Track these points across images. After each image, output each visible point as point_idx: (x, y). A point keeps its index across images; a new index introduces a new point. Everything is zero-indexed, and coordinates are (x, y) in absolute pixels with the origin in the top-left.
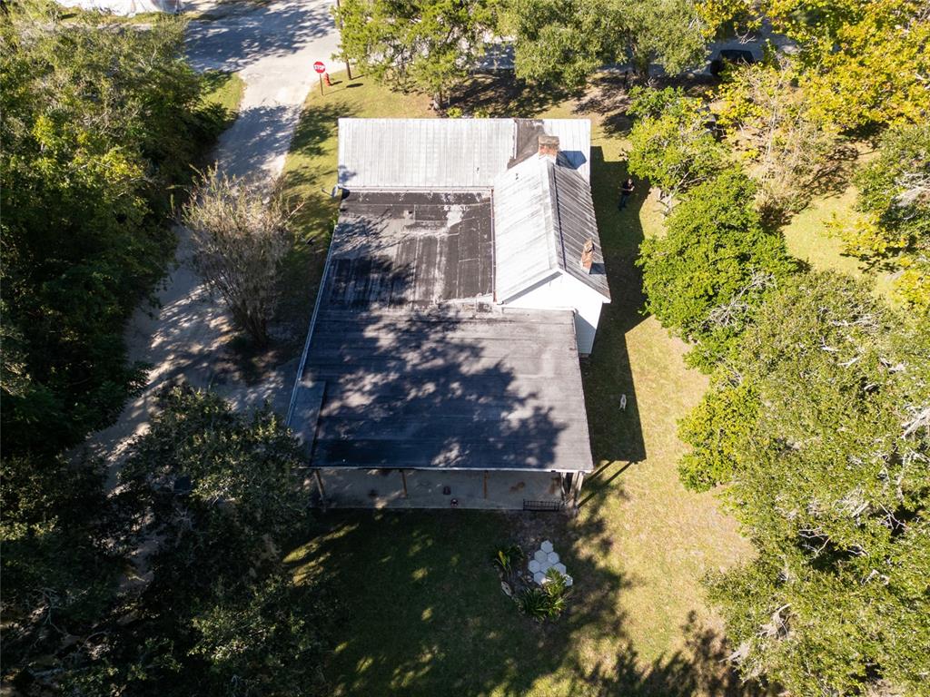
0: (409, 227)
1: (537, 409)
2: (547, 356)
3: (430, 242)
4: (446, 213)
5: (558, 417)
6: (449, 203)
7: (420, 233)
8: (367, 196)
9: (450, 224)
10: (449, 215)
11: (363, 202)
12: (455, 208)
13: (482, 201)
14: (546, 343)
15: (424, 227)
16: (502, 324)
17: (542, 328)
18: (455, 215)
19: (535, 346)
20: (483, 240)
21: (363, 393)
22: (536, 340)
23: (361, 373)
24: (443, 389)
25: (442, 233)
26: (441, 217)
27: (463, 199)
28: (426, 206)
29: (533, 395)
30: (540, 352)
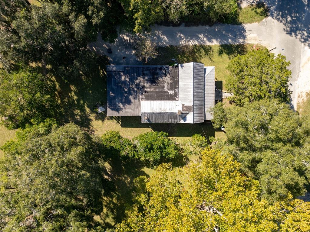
0: (168, 82)
1: (122, 109)
2: (130, 110)
3: (163, 87)
4: (172, 90)
5: (121, 112)
6: (175, 91)
7: (166, 85)
8: (177, 71)
9: (169, 91)
10: (171, 91)
11: (175, 71)
12: (173, 92)
13: (175, 98)
14: (134, 111)
15: (168, 86)
16: (138, 102)
17: (138, 110)
18: (171, 92)
19: (133, 108)
20: (162, 99)
21: (125, 79)
24: (126, 92)
25: (166, 90)
27: (176, 94)
28: (174, 85)
29: (125, 108)
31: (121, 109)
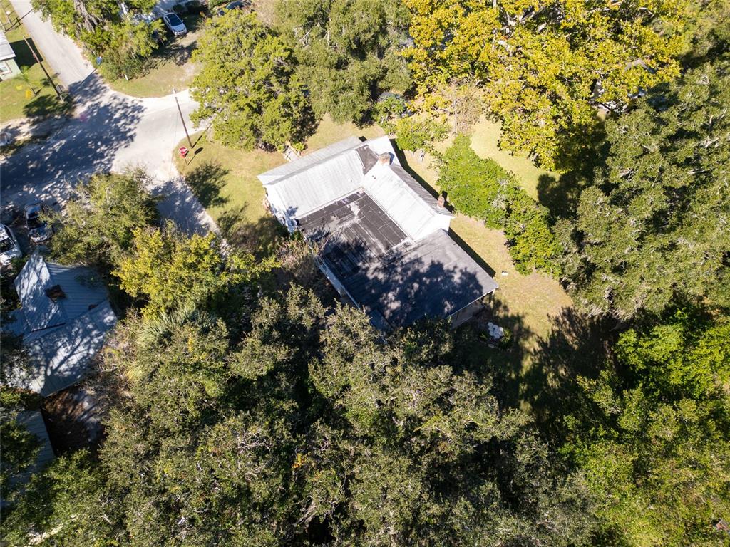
0: (339, 224)
1: (461, 271)
2: (448, 252)
3: (355, 226)
4: (350, 209)
5: (470, 270)
6: (347, 203)
7: (347, 224)
8: (308, 217)
9: (356, 213)
10: (352, 209)
11: (309, 221)
12: (352, 204)
13: (362, 195)
14: (443, 247)
15: (346, 220)
16: (420, 248)
17: (436, 241)
18: (355, 208)
19: (441, 251)
20: (380, 215)
21: (394, 302)
22: (439, 248)
23: (385, 295)
24: (421, 283)
25: (356, 220)
26: (349, 212)
27: (353, 198)
28: (339, 209)
29: (455, 267)
30: (444, 251)
31: (464, 273)
